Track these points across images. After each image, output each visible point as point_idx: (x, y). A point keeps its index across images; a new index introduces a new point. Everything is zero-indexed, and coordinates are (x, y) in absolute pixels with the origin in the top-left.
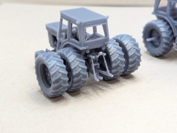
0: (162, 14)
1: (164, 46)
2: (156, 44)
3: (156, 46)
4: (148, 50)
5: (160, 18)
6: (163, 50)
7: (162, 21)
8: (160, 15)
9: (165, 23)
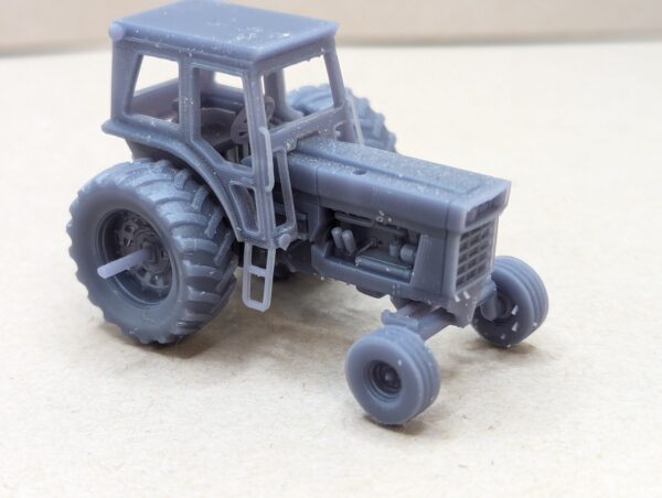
0: (157, 131)
1: (192, 293)
2: (146, 280)
3: (152, 295)
4: (109, 317)
5: (148, 153)
6: (188, 316)
7: (165, 170)
8: (148, 139)
9: (182, 175)
